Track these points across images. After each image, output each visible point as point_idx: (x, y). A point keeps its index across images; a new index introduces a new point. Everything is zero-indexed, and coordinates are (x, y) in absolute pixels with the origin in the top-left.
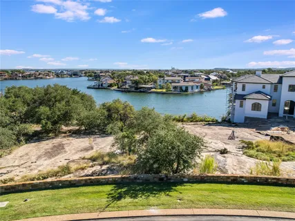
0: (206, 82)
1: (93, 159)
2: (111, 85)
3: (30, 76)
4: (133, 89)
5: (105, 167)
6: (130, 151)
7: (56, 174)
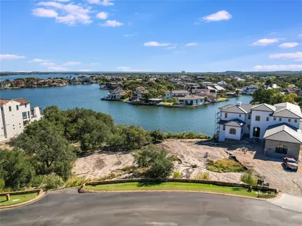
0: (211, 94)
1: (124, 170)
2: (123, 98)
3: (44, 83)
4: (143, 102)
5: (131, 174)
6: (143, 165)
7: (109, 178)
